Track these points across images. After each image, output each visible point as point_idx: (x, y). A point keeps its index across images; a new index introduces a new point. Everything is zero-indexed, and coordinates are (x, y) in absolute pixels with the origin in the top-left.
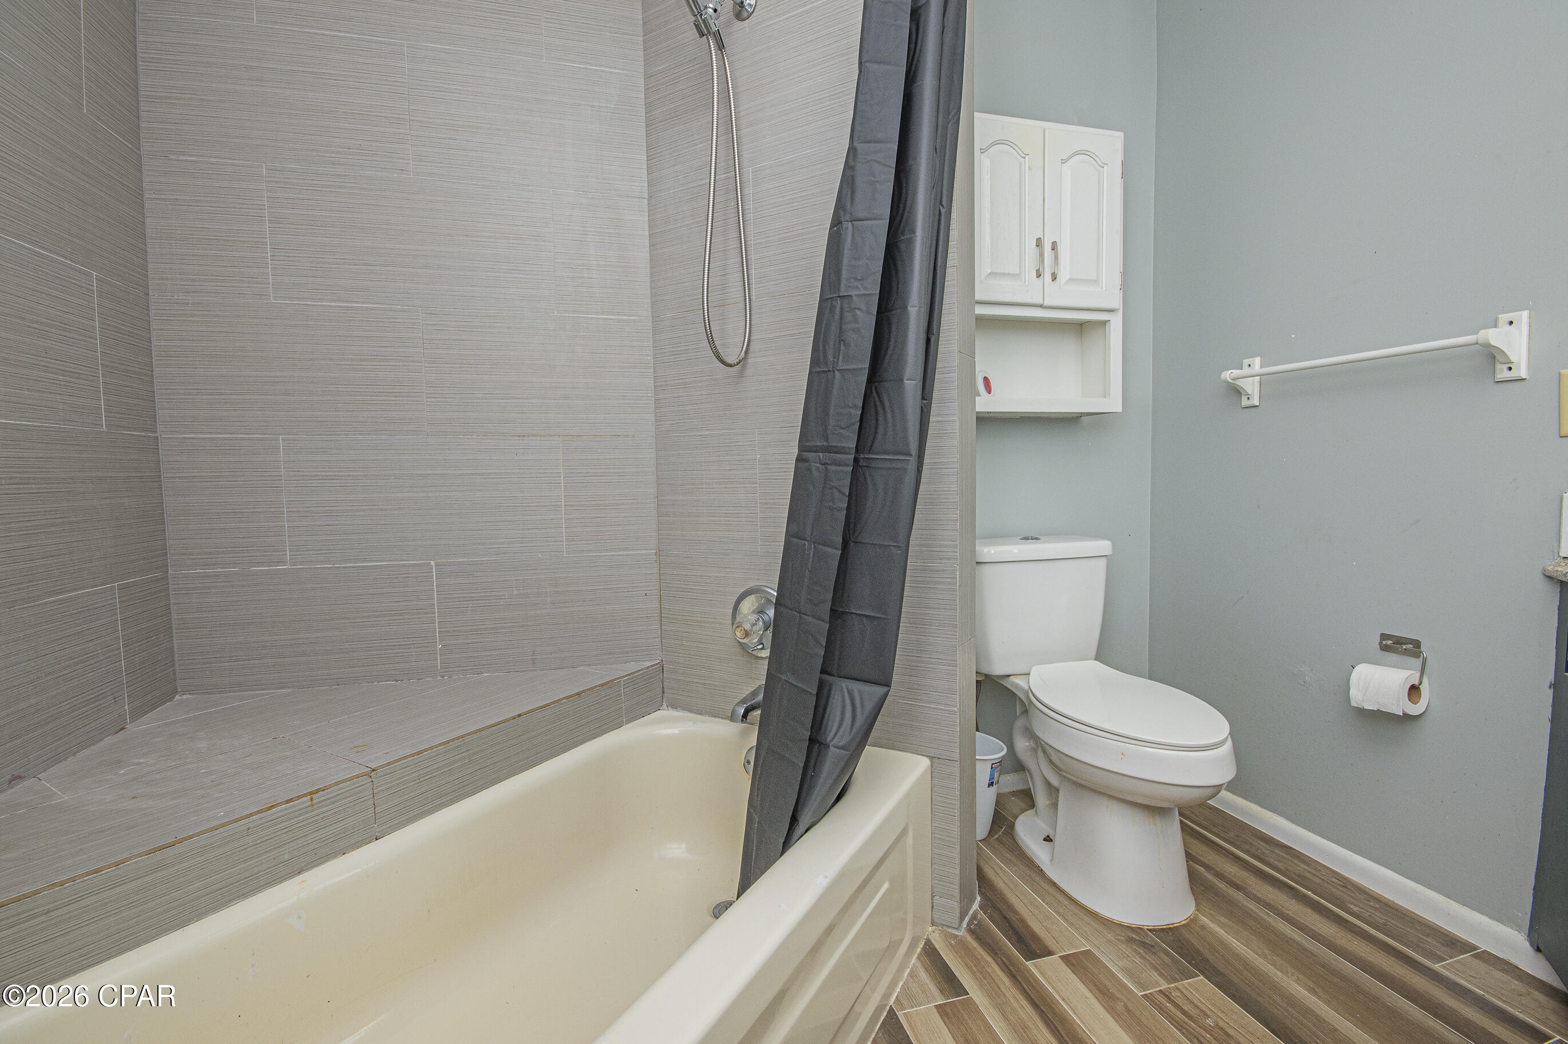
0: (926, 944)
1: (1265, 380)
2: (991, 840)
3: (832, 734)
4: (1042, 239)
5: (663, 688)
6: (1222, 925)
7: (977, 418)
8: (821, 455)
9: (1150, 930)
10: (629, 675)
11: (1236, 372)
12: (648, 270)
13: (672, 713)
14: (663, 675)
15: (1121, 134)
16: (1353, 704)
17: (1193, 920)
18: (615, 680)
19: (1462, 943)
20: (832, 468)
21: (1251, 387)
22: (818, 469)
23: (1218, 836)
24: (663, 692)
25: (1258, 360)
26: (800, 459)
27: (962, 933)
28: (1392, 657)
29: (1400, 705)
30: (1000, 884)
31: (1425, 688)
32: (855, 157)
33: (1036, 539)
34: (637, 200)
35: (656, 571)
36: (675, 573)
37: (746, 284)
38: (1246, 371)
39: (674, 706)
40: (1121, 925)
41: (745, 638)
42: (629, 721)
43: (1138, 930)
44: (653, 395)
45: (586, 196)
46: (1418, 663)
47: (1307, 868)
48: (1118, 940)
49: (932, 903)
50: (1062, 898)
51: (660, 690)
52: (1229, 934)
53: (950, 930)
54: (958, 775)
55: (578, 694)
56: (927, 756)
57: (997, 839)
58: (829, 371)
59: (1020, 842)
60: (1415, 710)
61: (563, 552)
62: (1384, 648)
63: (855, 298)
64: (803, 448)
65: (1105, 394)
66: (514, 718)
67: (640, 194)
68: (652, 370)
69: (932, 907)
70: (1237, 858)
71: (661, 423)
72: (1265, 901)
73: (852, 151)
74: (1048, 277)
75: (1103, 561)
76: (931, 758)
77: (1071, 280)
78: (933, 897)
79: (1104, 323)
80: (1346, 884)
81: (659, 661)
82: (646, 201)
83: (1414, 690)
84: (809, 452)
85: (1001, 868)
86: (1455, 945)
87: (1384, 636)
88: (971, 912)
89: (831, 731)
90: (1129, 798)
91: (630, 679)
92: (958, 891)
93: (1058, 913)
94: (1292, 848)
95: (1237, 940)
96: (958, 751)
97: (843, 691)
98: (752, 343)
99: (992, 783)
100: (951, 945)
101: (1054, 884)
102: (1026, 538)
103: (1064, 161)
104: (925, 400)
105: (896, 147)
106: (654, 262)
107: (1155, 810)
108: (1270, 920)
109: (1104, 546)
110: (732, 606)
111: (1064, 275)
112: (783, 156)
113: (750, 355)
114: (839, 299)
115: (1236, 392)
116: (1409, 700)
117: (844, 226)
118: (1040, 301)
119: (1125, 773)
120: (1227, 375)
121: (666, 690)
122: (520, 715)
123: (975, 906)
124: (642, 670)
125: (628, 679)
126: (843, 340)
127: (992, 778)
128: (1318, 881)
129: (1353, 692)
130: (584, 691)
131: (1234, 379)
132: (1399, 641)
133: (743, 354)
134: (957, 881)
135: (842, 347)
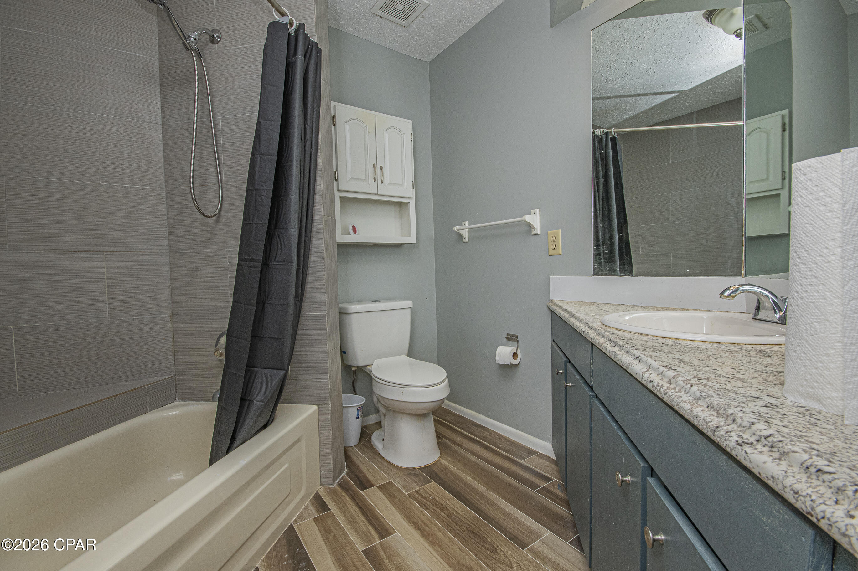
0: (315, 494)
1: (470, 230)
2: (360, 445)
3: (255, 396)
4: (376, 165)
5: (176, 390)
6: (448, 461)
7: (337, 245)
8: (248, 262)
9: (419, 469)
10: (152, 383)
11: (458, 227)
12: (163, 163)
13: (182, 403)
14: (176, 383)
15: (411, 122)
16: (497, 363)
17: (437, 461)
18: (143, 386)
19: (534, 451)
20: (253, 269)
21: (465, 233)
22: (246, 269)
23: (459, 427)
24: (176, 392)
25: (467, 222)
26: (239, 265)
27: (335, 486)
28: (510, 342)
29: (510, 361)
30: (358, 462)
31: (519, 353)
32: (260, 127)
33: (379, 301)
34: (155, 125)
35: (171, 325)
36: (182, 326)
37: (219, 176)
38: (463, 227)
39: (183, 399)
40: (407, 469)
41: (220, 356)
42: (150, 411)
43: (414, 469)
44: (167, 230)
45: (121, 120)
46: (516, 343)
47: (488, 434)
48: (404, 475)
49: (320, 475)
50: (385, 464)
51: (175, 391)
52: (450, 464)
53: (329, 486)
54: (330, 412)
55: (114, 396)
56: (316, 405)
57: (362, 444)
58: (251, 223)
59: (373, 444)
60: (515, 362)
61: (107, 317)
62: (508, 339)
63: (261, 190)
64: (240, 259)
65: (410, 235)
66: (68, 412)
67: (157, 122)
68: (166, 216)
69: (321, 477)
70: (463, 434)
71: (172, 245)
72: (468, 449)
73: (259, 123)
74: (379, 182)
75: (409, 310)
76: (318, 405)
77: (390, 184)
78: (320, 472)
79: (408, 203)
80: (500, 437)
81: (173, 375)
82: (160, 126)
83: (515, 355)
84: (243, 261)
85: (361, 456)
86: (531, 452)
87: (508, 335)
88: (341, 477)
89: (255, 393)
90: (412, 412)
91: (153, 386)
92: (332, 467)
93: (381, 469)
94: (485, 427)
95: (452, 465)
96: (330, 400)
97: (261, 374)
98: (223, 206)
99: (358, 417)
100: (328, 492)
101: (383, 458)
102: (375, 301)
103: (385, 131)
104: (307, 237)
105: (279, 124)
106: (167, 159)
107: (420, 416)
108: (468, 456)
109: (409, 304)
110: (216, 341)
111: (387, 181)
112: (237, 114)
113: (222, 212)
114: (254, 190)
115: (460, 236)
116: (513, 358)
117: (256, 157)
118: (376, 192)
119: (412, 401)
120: (456, 228)
121: (178, 391)
122: (72, 410)
123: (344, 474)
124: (161, 380)
125: (151, 386)
126: (257, 210)
127: (358, 414)
128: (490, 438)
129: (497, 358)
130: (119, 394)
131: (458, 230)
132: (512, 336)
133: (217, 211)
134: (331, 462)
135: (256, 213)
